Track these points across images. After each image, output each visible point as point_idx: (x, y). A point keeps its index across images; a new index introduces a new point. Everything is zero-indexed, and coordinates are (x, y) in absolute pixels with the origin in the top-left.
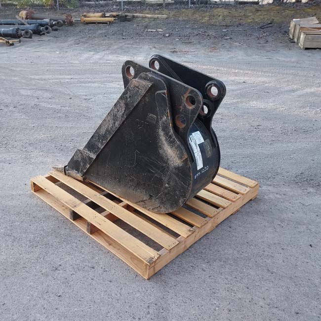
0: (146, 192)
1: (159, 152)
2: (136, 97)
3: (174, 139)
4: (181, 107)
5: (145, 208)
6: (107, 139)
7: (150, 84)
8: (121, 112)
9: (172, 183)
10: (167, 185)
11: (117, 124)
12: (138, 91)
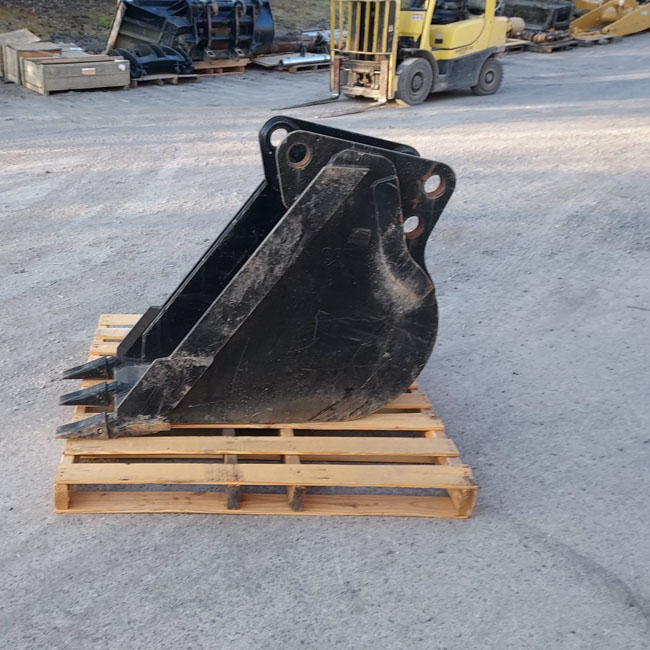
0: (337, 388)
1: (373, 297)
2: (331, 203)
3: (410, 262)
4: (416, 201)
5: (335, 419)
6: (248, 310)
7: (365, 171)
8: (291, 242)
9: (397, 348)
10: (387, 355)
11: (278, 271)
12: (337, 189)
